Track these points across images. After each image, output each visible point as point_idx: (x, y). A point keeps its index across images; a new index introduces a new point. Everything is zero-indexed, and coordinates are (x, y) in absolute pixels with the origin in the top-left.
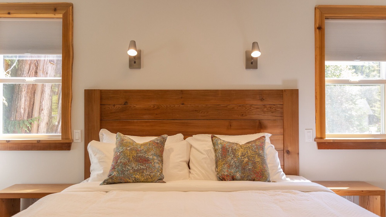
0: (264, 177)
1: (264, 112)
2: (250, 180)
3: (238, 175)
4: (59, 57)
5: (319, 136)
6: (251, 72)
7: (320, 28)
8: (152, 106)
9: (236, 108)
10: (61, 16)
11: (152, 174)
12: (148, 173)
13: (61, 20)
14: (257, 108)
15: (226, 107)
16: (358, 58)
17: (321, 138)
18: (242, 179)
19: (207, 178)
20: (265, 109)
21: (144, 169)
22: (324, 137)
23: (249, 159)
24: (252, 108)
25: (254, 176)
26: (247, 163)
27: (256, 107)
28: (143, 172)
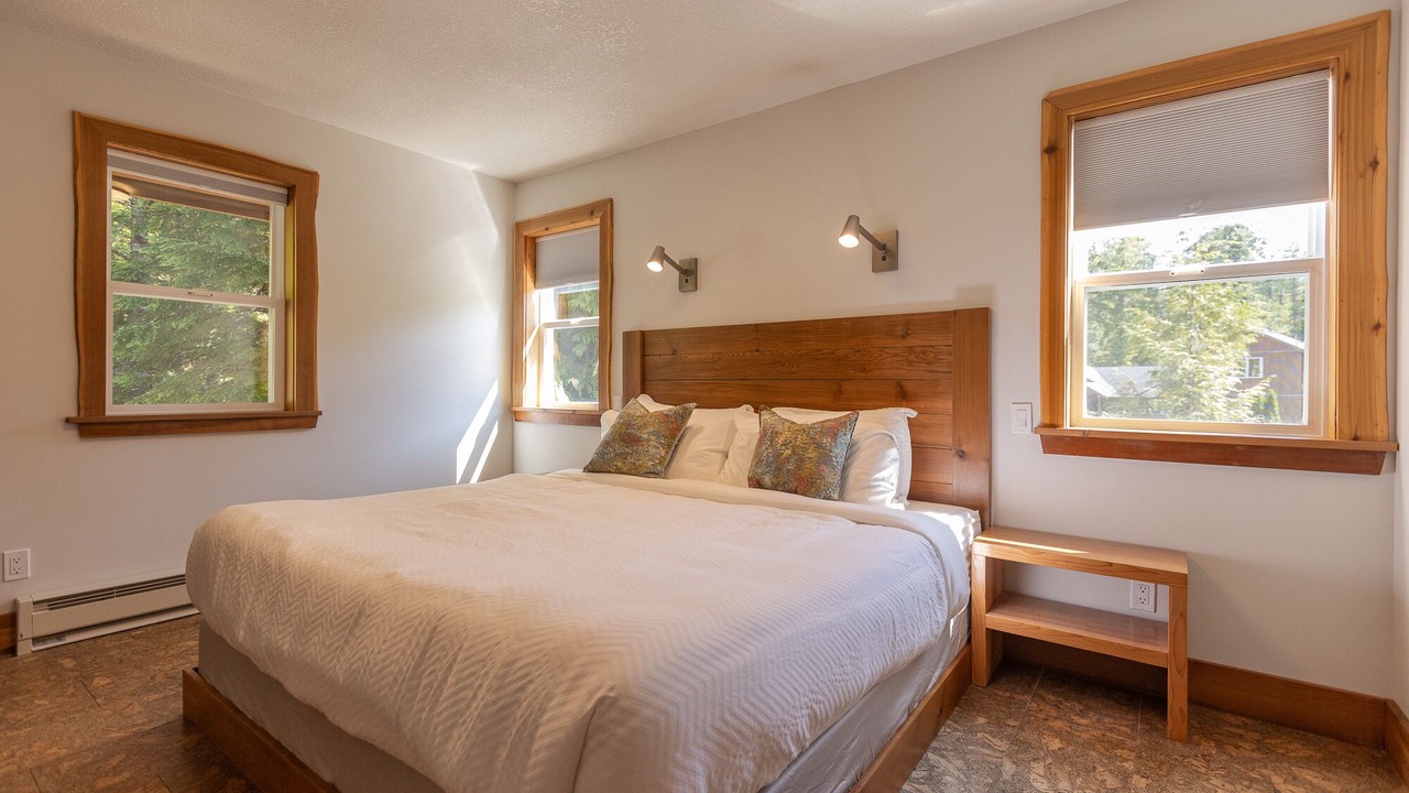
0: (813, 489)
1: (910, 363)
2: (788, 492)
3: (767, 480)
4: (594, 285)
5: (1047, 421)
6: (886, 278)
7: (1053, 151)
8: (711, 356)
9: (851, 355)
10: (597, 221)
11: (637, 463)
12: (632, 460)
13: (598, 228)
14: (895, 355)
15: (833, 353)
16: (1192, 206)
17: (1053, 426)
18: (774, 487)
19: (736, 484)
20: (912, 357)
21: (628, 453)
22: (1060, 423)
23: (793, 451)
24: (884, 355)
25: (793, 485)
26: (787, 459)
27: (892, 352)
28: (626, 458)
